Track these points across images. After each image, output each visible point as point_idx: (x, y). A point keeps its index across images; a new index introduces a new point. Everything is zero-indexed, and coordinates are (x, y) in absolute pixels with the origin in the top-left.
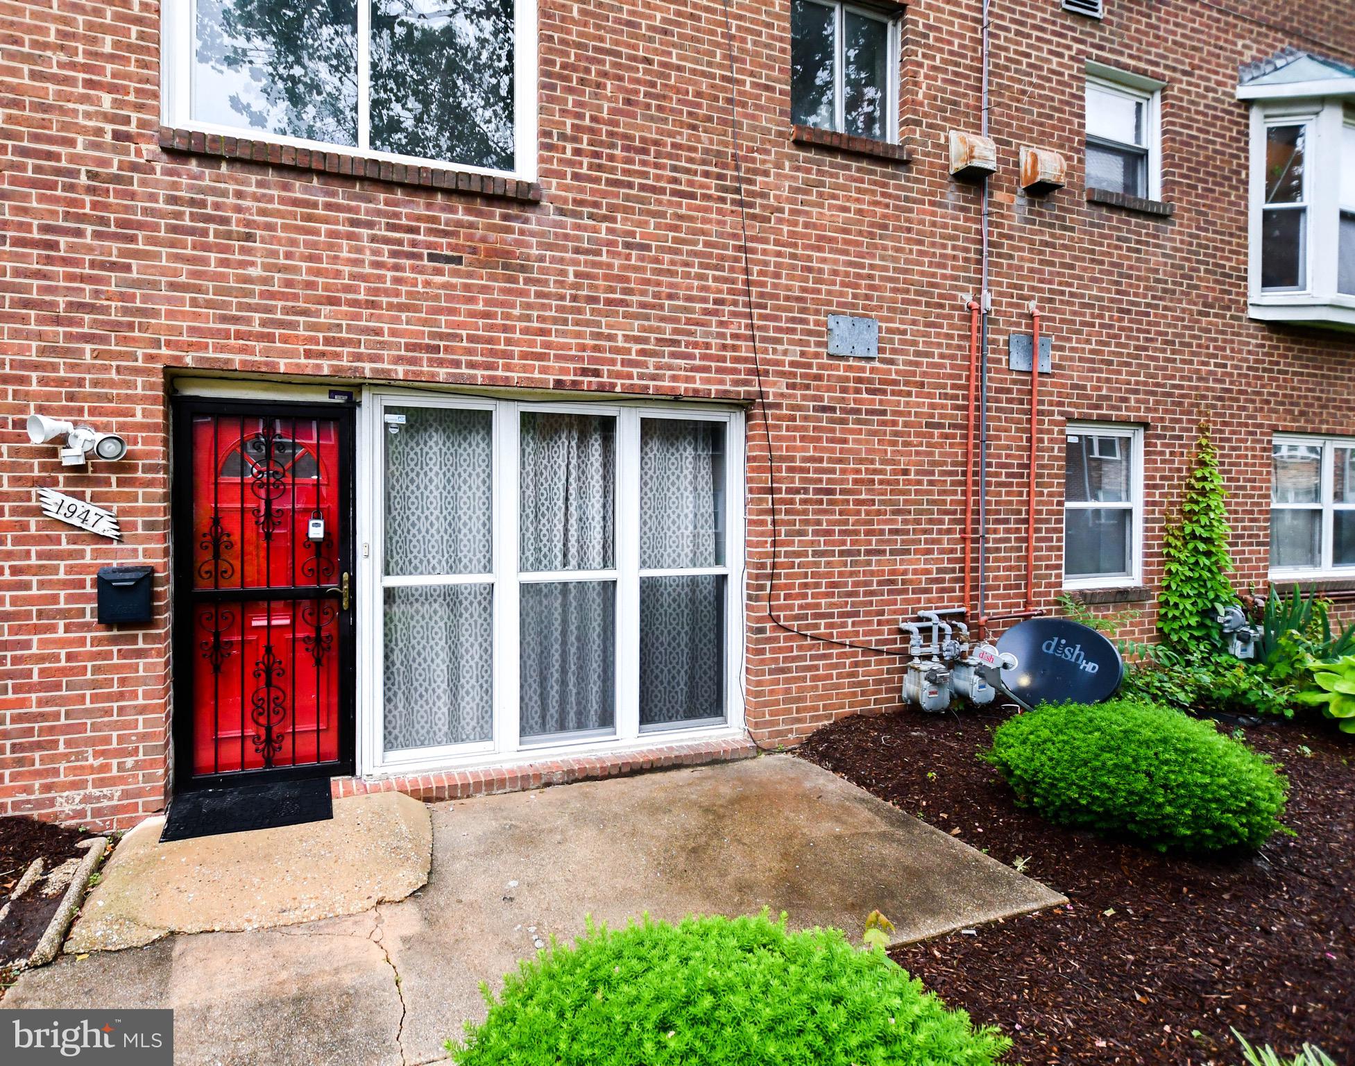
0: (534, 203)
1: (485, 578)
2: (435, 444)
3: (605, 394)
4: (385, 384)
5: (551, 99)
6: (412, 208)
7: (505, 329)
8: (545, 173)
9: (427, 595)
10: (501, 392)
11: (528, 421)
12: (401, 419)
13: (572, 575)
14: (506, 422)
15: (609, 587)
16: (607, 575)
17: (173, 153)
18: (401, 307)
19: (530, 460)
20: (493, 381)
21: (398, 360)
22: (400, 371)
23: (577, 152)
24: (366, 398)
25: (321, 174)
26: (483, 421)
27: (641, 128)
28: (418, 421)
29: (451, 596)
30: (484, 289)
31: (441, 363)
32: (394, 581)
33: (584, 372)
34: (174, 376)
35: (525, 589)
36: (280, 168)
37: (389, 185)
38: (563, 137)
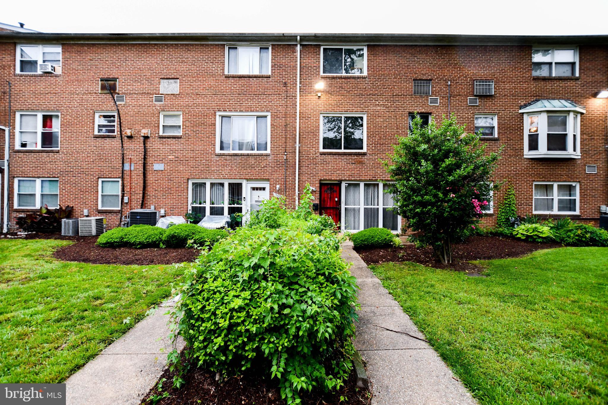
0: (366, 155)
1: (359, 207)
2: (352, 188)
3: (376, 180)
4: (345, 180)
5: (368, 140)
6: (349, 157)
7: (362, 172)
8: (367, 150)
9: (351, 209)
10: (361, 181)
11: (365, 185)
12: (347, 185)
13: (372, 207)
14: (362, 185)
15: (378, 209)
16: (377, 207)
17: (321, 154)
18: (348, 170)
19: (366, 190)
20: (360, 179)
21: (347, 177)
22: (347, 179)
23: (372, 146)
24: (343, 182)
25: (338, 154)
26: (359, 185)
27: (382, 141)
28: (350, 185)
29: (354, 209)
30: (359, 167)
31: (353, 177)
32: (346, 207)
33: (373, 177)
34: (321, 180)
35: (365, 208)
36: (333, 154)
37: (346, 155)
38: (370, 145)
